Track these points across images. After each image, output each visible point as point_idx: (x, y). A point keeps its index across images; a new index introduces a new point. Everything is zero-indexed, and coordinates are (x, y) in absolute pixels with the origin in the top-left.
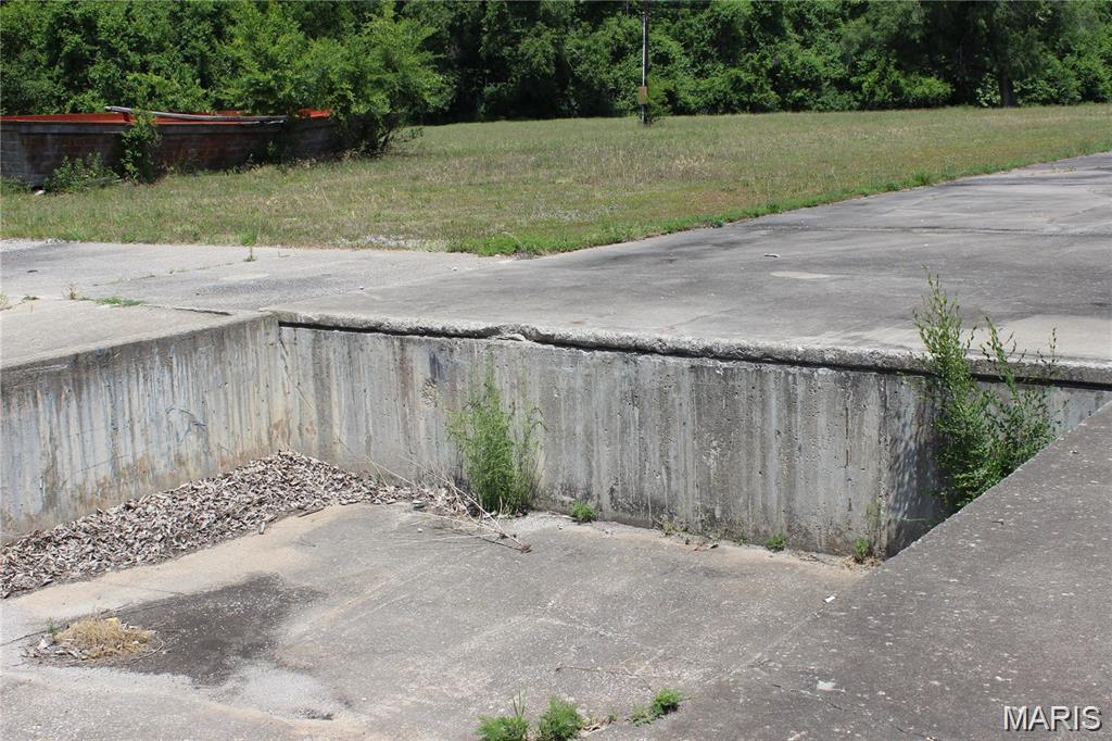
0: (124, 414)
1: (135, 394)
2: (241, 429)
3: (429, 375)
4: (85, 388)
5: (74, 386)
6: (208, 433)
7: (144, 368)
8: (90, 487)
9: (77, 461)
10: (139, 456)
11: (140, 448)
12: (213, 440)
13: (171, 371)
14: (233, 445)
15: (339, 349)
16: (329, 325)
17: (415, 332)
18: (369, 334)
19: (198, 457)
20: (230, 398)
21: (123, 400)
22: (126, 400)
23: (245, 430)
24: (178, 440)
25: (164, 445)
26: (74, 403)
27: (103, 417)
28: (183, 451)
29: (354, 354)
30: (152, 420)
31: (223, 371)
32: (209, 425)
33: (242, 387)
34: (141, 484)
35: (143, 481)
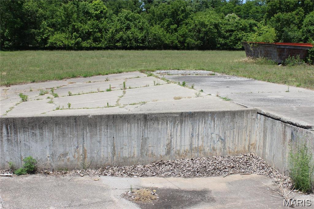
0: (196, 132)
1: (201, 127)
2: (238, 144)
3: (290, 138)
4: (184, 122)
5: (180, 121)
6: (225, 142)
7: (205, 120)
8: (182, 151)
9: (178, 143)
10: (200, 145)
11: (200, 143)
12: (227, 145)
13: (214, 122)
14: (234, 147)
15: (270, 124)
16: (269, 116)
17: (288, 123)
18: (277, 121)
19: (221, 149)
20: (235, 133)
21: (196, 128)
22: (197, 128)
23: (239, 144)
24: (214, 143)
25: (209, 144)
26: (179, 126)
27: (189, 132)
28: (215, 146)
29: (273, 126)
30: (206, 135)
31: (234, 125)
32: (226, 140)
33: (240, 131)
34: (199, 153)
35: (200, 153)
